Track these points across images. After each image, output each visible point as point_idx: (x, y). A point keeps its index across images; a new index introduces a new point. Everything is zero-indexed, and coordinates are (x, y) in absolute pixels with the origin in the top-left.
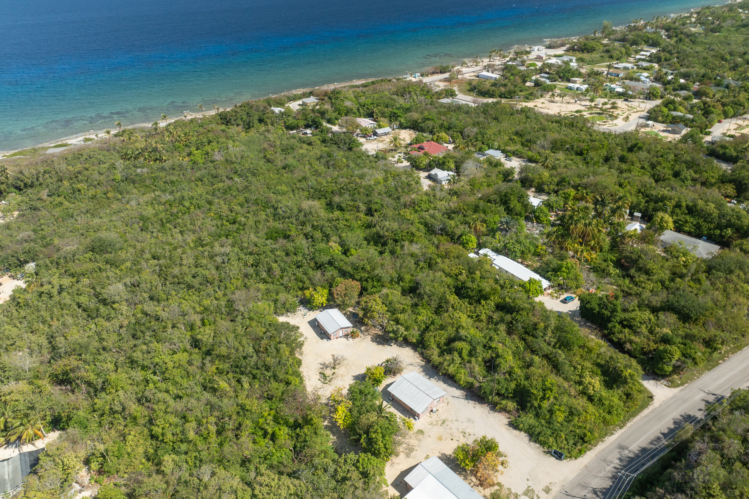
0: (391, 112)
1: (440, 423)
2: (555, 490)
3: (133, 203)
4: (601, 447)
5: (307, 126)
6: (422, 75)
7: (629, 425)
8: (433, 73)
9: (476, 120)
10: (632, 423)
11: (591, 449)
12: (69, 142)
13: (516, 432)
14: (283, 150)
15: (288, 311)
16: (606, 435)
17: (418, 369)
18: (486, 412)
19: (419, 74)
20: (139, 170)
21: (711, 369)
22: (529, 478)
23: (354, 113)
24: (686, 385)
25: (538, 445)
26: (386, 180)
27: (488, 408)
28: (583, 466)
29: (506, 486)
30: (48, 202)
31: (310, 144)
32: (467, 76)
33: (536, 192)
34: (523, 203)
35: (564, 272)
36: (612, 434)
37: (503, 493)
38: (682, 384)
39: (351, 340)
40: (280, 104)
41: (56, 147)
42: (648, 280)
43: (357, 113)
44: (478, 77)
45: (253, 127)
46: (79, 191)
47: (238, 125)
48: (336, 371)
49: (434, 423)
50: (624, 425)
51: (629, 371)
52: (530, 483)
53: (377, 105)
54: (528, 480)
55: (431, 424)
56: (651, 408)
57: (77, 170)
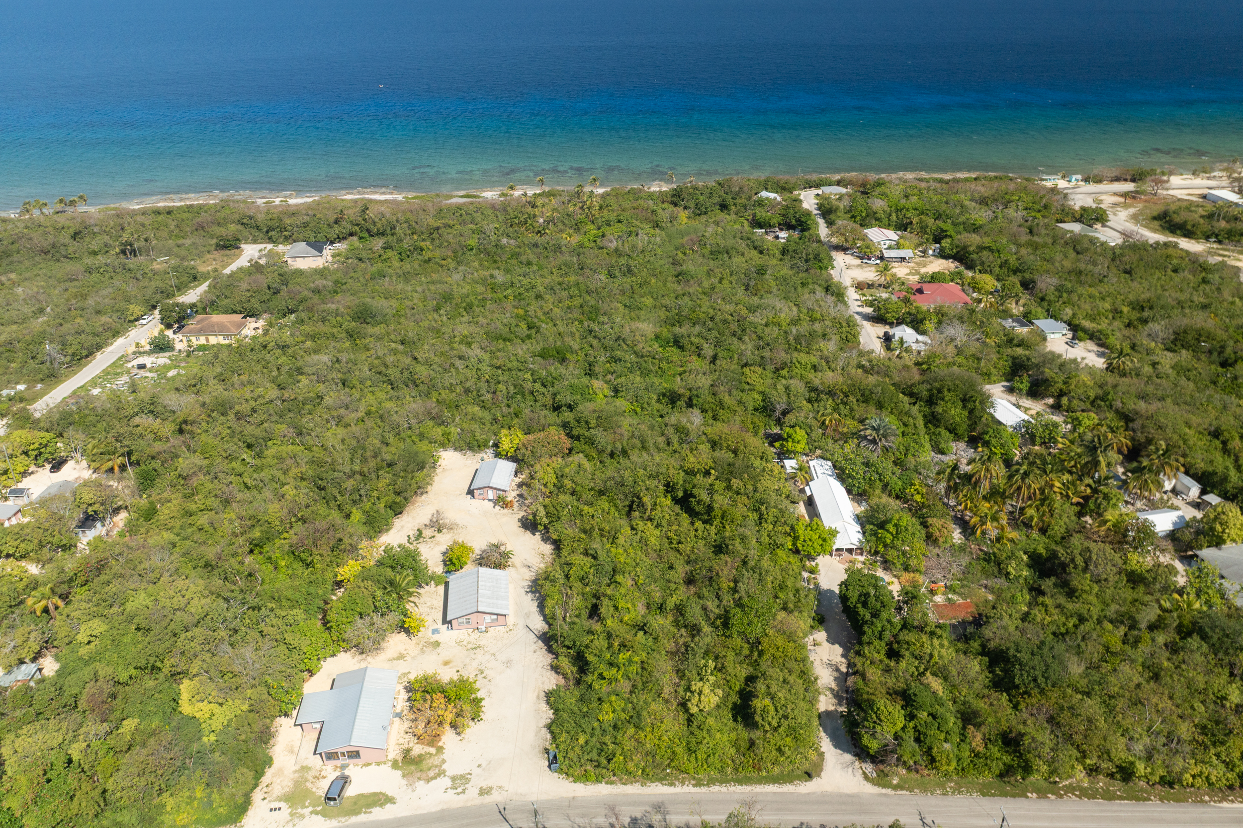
0: (938, 227)
1: (470, 646)
2: (496, 797)
3: (457, 277)
4: (634, 789)
5: (789, 227)
6: (1086, 180)
7: (716, 788)
8: (1117, 179)
9: (1082, 266)
10: (723, 789)
11: (612, 783)
12: (484, 194)
13: (544, 707)
14: (712, 253)
15: (471, 448)
16: (660, 780)
17: (529, 575)
18: (541, 665)
19: (1079, 177)
20: (504, 241)
21: (994, 795)
22: (484, 765)
23: (877, 219)
24: (904, 792)
25: (549, 736)
26: (795, 322)
27: (549, 661)
28: (572, 795)
29: (445, 756)
30: (377, 255)
31: (761, 252)
32: (1180, 194)
33: (1052, 407)
34: (971, 412)
35: (888, 531)
36: (672, 784)
37: (431, 761)
38: (895, 788)
39: (497, 507)
40: (782, 188)
41: (463, 197)
42: (1058, 606)
43: (886, 221)
44: (1204, 197)
45: (706, 213)
46: (422, 250)
47: (685, 208)
48: (438, 535)
49: (465, 643)
50: (708, 785)
51: (767, 701)
52: (476, 771)
53: (922, 213)
54: (479, 766)
55: (459, 643)
56: (787, 788)
57: (436, 225)
